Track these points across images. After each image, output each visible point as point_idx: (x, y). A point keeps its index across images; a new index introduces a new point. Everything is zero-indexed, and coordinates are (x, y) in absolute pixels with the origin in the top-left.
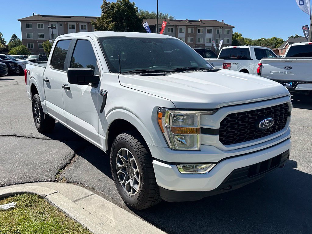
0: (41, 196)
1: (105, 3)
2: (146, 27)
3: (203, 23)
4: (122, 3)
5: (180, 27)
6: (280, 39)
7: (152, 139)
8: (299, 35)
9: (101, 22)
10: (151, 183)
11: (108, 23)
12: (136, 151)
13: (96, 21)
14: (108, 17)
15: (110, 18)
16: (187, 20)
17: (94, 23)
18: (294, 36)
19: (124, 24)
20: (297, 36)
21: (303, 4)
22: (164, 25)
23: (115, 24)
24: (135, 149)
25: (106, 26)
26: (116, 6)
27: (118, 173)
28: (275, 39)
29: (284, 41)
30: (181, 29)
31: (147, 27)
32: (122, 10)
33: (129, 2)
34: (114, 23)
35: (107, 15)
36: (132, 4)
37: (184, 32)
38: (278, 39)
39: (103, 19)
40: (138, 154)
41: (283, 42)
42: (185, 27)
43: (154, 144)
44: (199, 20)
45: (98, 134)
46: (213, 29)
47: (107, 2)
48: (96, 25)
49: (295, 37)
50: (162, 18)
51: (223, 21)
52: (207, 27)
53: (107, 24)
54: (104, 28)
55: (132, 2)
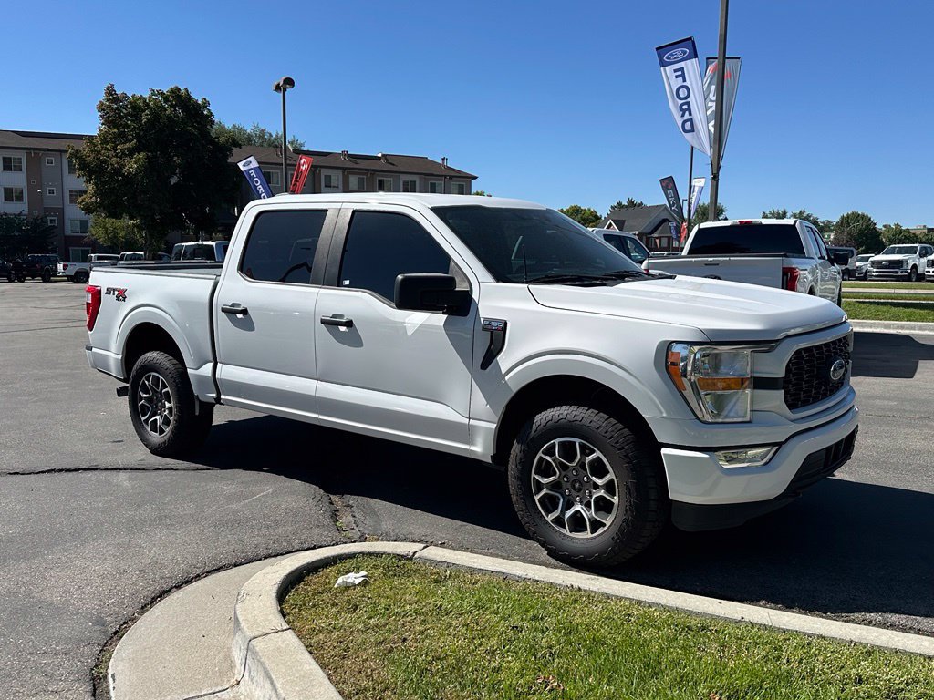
0: (402, 556)
1: (112, 95)
2: (251, 169)
3: (391, 164)
4: (166, 100)
5: (324, 172)
6: (589, 210)
7: (660, 405)
8: (638, 201)
9: (99, 152)
10: (653, 498)
11: (123, 153)
12: (612, 437)
13: (81, 146)
14: (121, 137)
15: (128, 141)
16: (344, 154)
17: (76, 154)
18: (625, 203)
19: (175, 158)
20: (631, 203)
21: (693, 130)
22: (306, 166)
23: (148, 157)
24: (606, 432)
25: (118, 163)
26: (147, 105)
27: (537, 498)
28: (578, 210)
29: (599, 215)
30: (328, 178)
31: (254, 169)
32: (169, 117)
33: (189, 98)
34: (142, 155)
35: (116, 131)
36: (200, 102)
37: (338, 187)
38: (585, 210)
39: (104, 141)
40: (617, 443)
41: (597, 218)
42: (340, 172)
43: (664, 415)
44: (380, 155)
45: (466, 421)
46: (420, 181)
47: (119, 92)
48: (82, 160)
49: (626, 207)
50: (265, 144)
51: (443, 159)
52: (401, 176)
53: (121, 158)
54: (112, 169)
55: (198, 97)
